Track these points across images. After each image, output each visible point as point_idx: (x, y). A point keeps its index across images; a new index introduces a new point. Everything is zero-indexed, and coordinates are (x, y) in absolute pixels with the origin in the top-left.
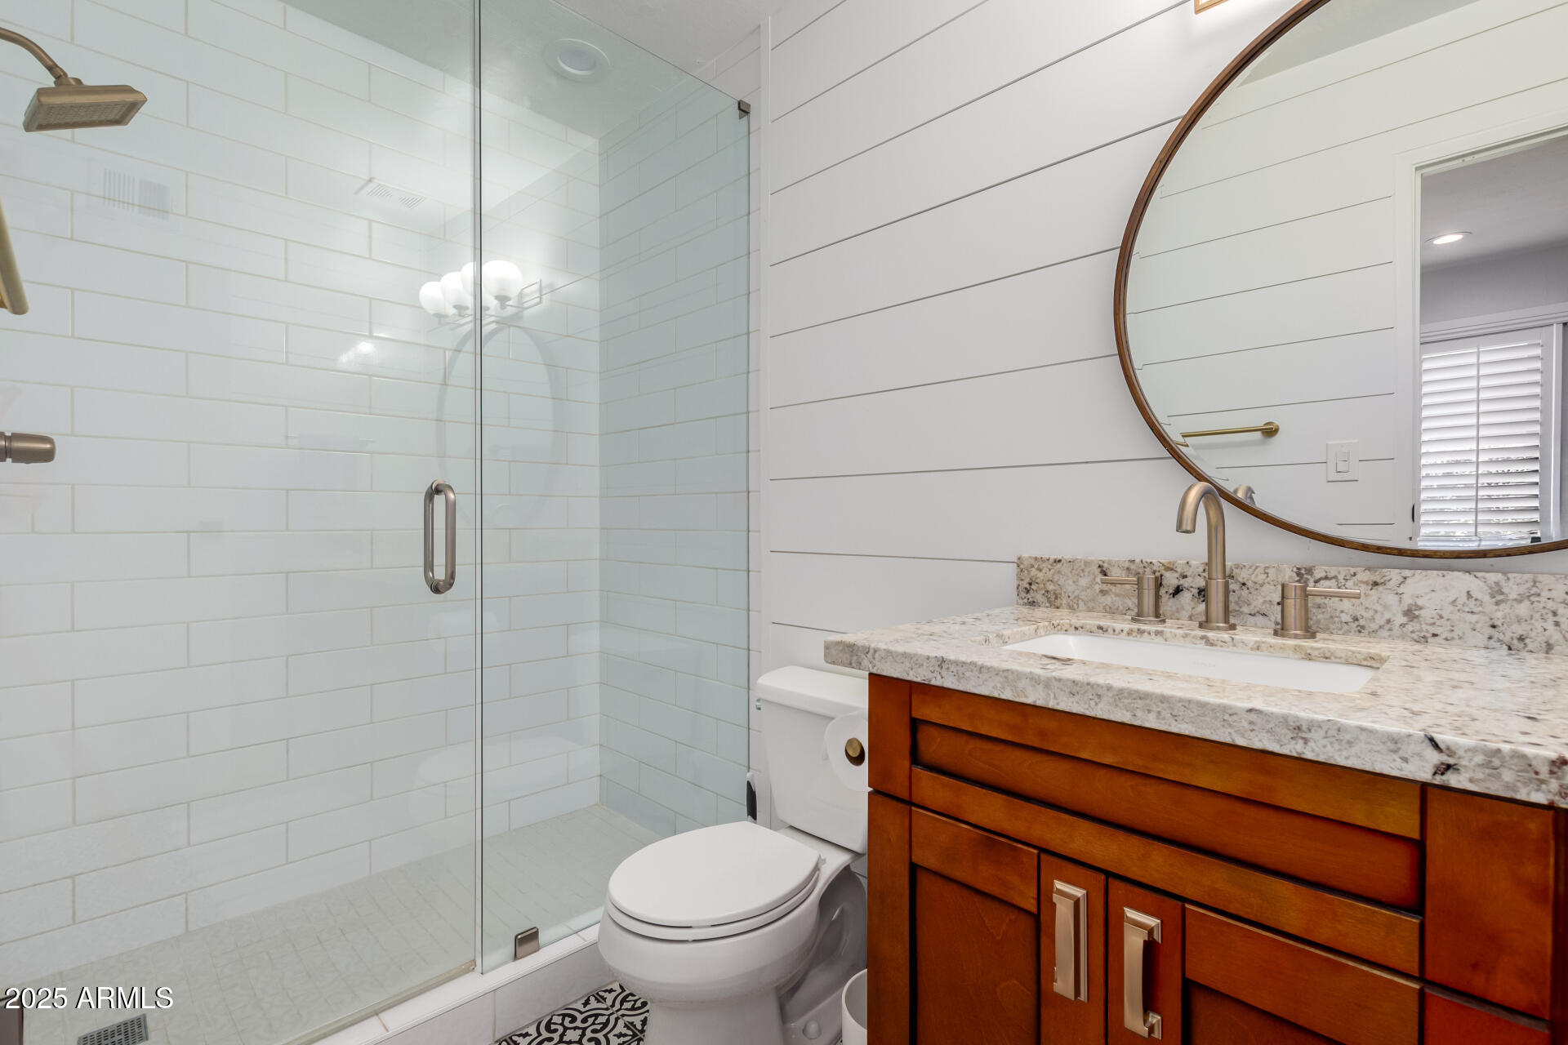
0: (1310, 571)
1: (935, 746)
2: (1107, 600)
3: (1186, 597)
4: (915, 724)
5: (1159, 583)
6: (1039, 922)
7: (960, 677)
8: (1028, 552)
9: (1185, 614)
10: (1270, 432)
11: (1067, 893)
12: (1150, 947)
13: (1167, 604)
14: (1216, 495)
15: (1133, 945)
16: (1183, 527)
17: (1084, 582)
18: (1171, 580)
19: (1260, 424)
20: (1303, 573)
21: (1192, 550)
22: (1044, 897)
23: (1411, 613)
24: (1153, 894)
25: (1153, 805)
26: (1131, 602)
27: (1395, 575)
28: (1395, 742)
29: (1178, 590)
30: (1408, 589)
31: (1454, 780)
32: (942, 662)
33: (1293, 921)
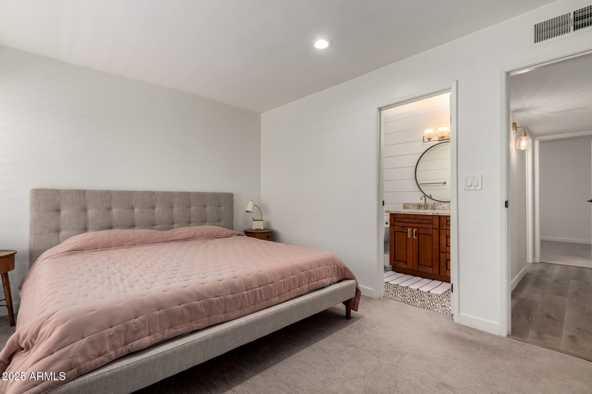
0: (435, 204)
1: (397, 220)
2: (414, 208)
3: (423, 207)
4: (395, 218)
5: (420, 206)
6: (407, 233)
7: (400, 212)
8: (405, 202)
9: (423, 209)
10: (445, 183)
11: (409, 230)
12: (416, 232)
13: (421, 208)
14: (425, 195)
15: (414, 231)
16: (421, 199)
17: (411, 206)
18: (421, 205)
19: (443, 182)
20: (434, 204)
21: (422, 202)
22: (407, 231)
23: (443, 208)
24: (415, 227)
25: (416, 221)
26: (417, 208)
27: (442, 204)
28: (430, 213)
29: (422, 206)
30: (443, 205)
31: (433, 215)
32: (398, 211)
33: (425, 227)
